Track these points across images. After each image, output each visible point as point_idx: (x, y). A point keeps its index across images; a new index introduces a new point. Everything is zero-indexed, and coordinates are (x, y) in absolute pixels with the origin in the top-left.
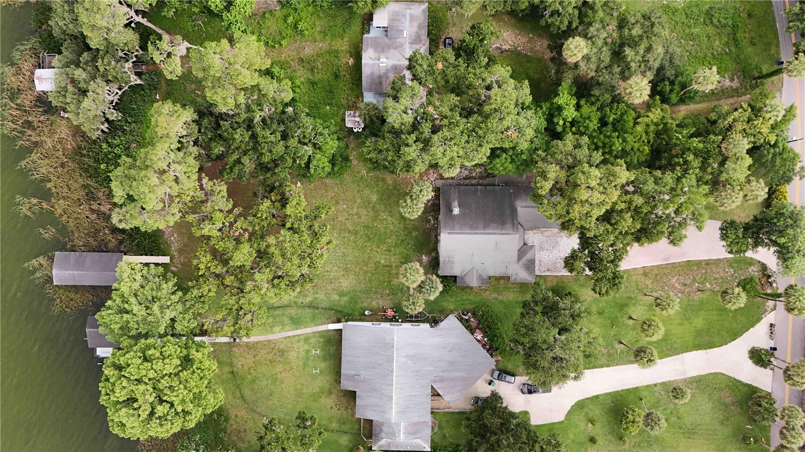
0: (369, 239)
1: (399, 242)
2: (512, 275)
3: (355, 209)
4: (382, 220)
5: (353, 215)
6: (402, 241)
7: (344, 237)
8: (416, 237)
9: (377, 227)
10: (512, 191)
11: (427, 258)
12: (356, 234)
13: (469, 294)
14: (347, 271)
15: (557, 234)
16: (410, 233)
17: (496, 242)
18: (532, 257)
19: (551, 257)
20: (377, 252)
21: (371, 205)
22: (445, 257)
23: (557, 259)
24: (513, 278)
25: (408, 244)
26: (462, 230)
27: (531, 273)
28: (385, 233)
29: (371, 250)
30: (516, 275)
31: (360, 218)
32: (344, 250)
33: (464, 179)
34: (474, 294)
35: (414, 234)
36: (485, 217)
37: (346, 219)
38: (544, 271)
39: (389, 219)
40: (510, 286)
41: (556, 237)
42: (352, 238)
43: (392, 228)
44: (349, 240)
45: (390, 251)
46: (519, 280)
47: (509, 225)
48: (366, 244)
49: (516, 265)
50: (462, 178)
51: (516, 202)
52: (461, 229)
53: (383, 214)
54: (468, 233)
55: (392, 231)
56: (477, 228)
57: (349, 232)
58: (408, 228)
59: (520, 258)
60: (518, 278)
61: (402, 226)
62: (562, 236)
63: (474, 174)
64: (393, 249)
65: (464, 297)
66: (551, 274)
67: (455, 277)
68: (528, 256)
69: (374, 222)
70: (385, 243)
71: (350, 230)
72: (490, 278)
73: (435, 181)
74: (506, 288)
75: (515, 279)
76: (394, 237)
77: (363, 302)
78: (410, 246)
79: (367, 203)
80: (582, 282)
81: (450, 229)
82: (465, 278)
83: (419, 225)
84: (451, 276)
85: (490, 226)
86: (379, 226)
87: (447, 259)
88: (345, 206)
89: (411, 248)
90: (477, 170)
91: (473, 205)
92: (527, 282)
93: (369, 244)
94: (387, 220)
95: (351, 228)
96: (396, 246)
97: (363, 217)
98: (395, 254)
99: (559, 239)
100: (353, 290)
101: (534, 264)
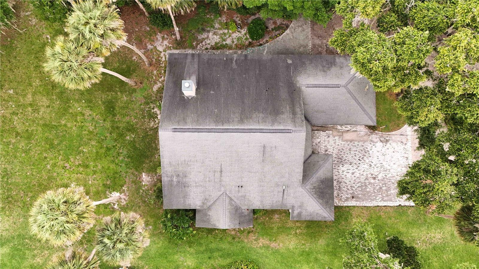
0: (52, 146)
1: (103, 151)
2: (293, 207)
3: (30, 96)
4: (74, 116)
5: (24, 106)
6: (108, 149)
7: (8, 143)
8: (133, 143)
9: (65, 125)
10: (290, 62)
11: (149, 179)
12: (29, 138)
13: (221, 239)
14: (10, 202)
15: (365, 138)
16: (121, 135)
17: (264, 147)
18: (329, 175)
19: (357, 175)
20: (64, 168)
21: (58, 91)
22: (172, 176)
23: (367, 179)
24: (296, 212)
25: (119, 154)
26: (200, 124)
27: (327, 202)
28: (79, 136)
29: (54, 165)
30: (300, 207)
31: (36, 110)
32: (7, 166)
33: (213, 48)
34: (230, 239)
35: (128, 138)
36: (243, 102)
37: (14, 113)
38: (347, 199)
39: (87, 112)
40: (290, 224)
41: (365, 142)
42: (22, 145)
43: (91, 128)
44: (16, 149)
45: (87, 166)
46: (305, 216)
47: (286, 116)
48: (45, 155)
49: (301, 189)
50: (209, 47)
51: (298, 79)
52: (197, 122)
53: (76, 105)
54: (210, 131)
55: (91, 132)
56: (228, 121)
57: (18, 134)
58: (118, 128)
59: (306, 175)
60: (304, 213)
61: (108, 124)
62: (375, 140)
63: (229, 42)
64: (92, 164)
65: (213, 246)
66: (358, 204)
67: (194, 211)
68: (321, 173)
69: (60, 118)
70: (79, 153)
71: (19, 131)
72: (254, 212)
73: (165, 51)
74: (284, 229)
75: (300, 214)
76: (93, 143)
77: (34, 256)
78: (121, 158)
79: (50, 87)
80: (410, 219)
81: (178, 122)
82: (210, 213)
83: (137, 123)
84: (186, 210)
85: (251, 118)
86: (69, 125)
87: (175, 179)
88: (11, 92)
89: (122, 161)
90: (234, 35)
91: (222, 83)
92: (320, 219)
93: (50, 155)
94: (83, 115)
95: (20, 128)
96: (98, 157)
97: (42, 110)
98: (95, 172)
99: (368, 145)
100: (19, 235)
101: (332, 187)
